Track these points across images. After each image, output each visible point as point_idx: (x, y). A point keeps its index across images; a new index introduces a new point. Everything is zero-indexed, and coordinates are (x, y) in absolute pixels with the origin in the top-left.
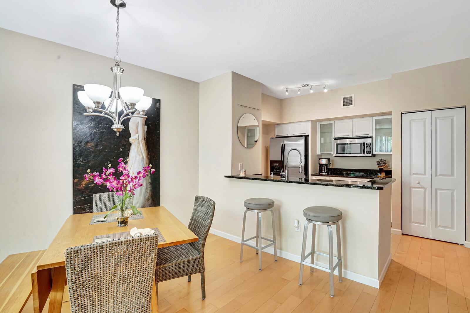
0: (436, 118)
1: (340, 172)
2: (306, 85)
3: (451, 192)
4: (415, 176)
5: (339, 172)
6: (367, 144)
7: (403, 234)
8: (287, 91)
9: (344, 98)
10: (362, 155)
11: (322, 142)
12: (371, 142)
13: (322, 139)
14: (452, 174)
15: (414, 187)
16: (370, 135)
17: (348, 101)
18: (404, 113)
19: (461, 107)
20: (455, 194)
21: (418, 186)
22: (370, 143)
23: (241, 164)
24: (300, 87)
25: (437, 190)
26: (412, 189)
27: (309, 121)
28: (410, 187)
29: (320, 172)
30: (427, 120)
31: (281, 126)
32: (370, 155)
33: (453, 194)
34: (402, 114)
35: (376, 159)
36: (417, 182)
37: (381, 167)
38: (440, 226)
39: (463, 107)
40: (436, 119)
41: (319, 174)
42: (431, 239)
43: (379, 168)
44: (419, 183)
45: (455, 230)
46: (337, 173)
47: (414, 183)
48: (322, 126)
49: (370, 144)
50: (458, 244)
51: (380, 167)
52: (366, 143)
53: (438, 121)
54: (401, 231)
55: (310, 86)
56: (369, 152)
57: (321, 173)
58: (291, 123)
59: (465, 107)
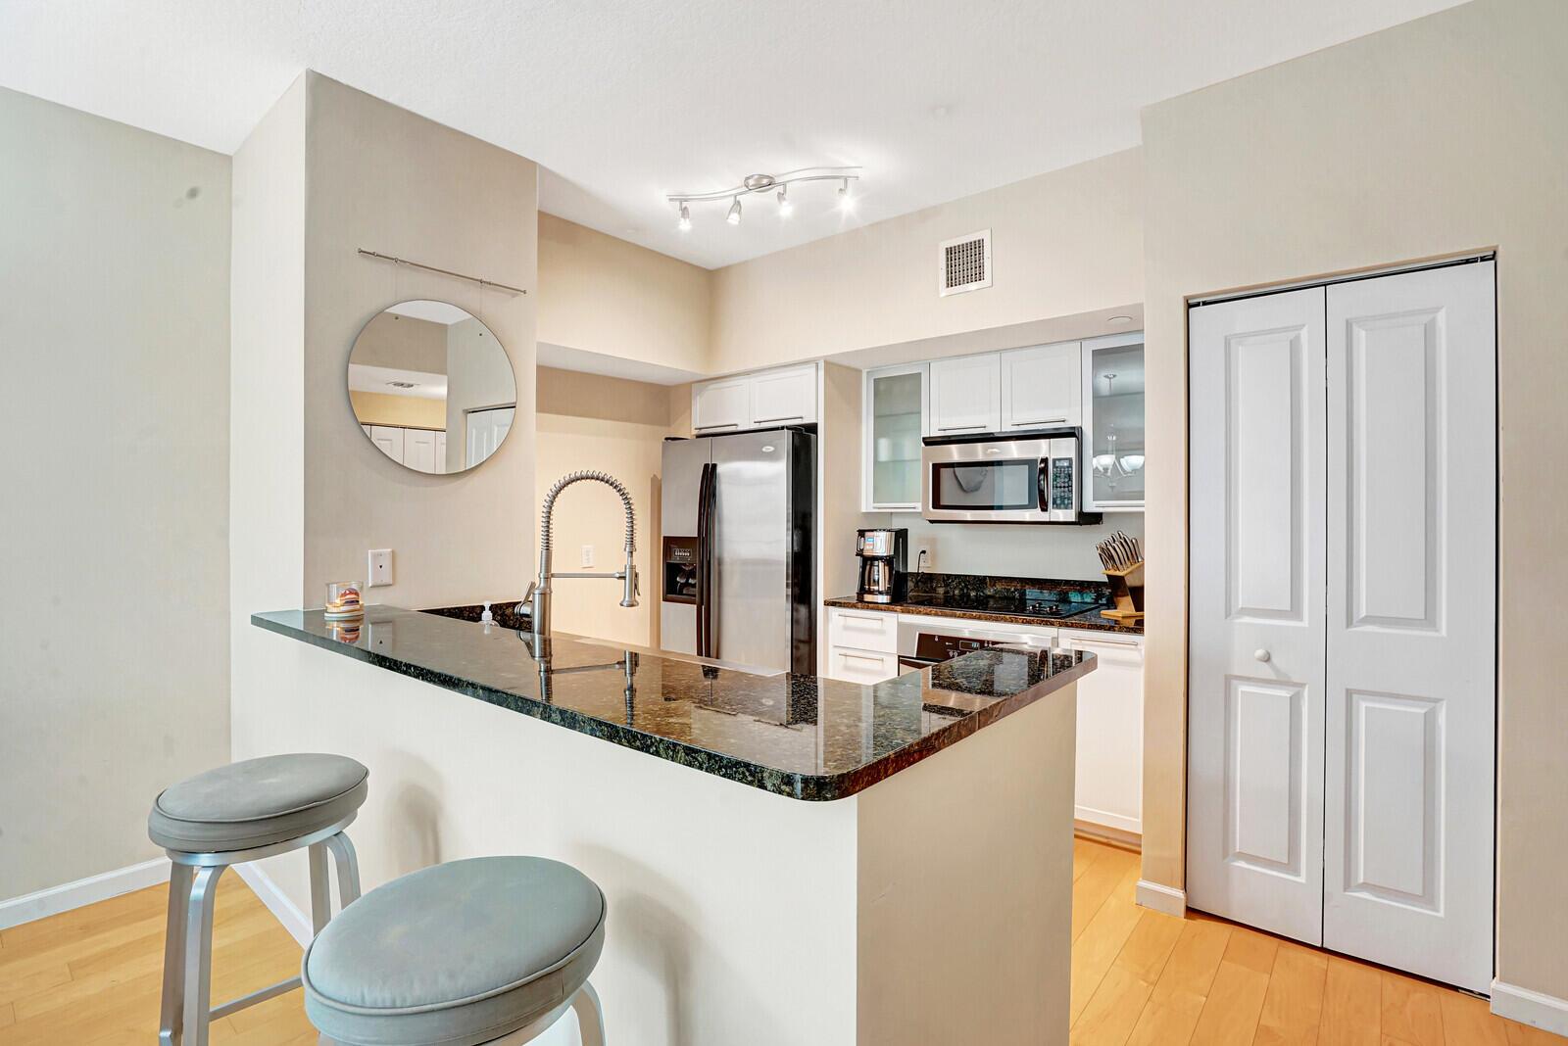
0: (1347, 321)
1: (962, 589)
2: (765, 181)
3: (1420, 710)
4: (1247, 620)
5: (957, 592)
6: (1058, 464)
7: (1192, 912)
8: (684, 211)
9: (949, 251)
10: (1035, 514)
11: (884, 456)
12: (1073, 455)
13: (884, 443)
14: (1429, 619)
15: (1248, 679)
16: (1072, 422)
17: (964, 263)
18: (1198, 305)
19: (1474, 261)
20: (1442, 719)
21: (1265, 671)
22: (1070, 460)
23: (376, 556)
24: (741, 194)
25: (1355, 697)
26: (1236, 689)
27: (815, 362)
28: (1228, 680)
29: (863, 591)
30: (1304, 334)
31: (713, 386)
32: (1070, 515)
33: (1429, 720)
34: (1190, 306)
35: (1099, 535)
36: (1260, 653)
37: (1118, 573)
38: (1365, 886)
39: (1483, 259)
40: (1349, 325)
41: (860, 599)
42: (1322, 950)
43: (1109, 576)
44: (1267, 659)
45: (1441, 914)
46: (951, 593)
47: (1244, 658)
48: (882, 387)
49: (1070, 466)
50: (1455, 988)
51: (1112, 572)
52: (1054, 461)
53: (1361, 335)
54: (1180, 894)
55: (780, 184)
56: (1062, 503)
57: (868, 598)
58: (747, 373)
59: (1493, 257)
